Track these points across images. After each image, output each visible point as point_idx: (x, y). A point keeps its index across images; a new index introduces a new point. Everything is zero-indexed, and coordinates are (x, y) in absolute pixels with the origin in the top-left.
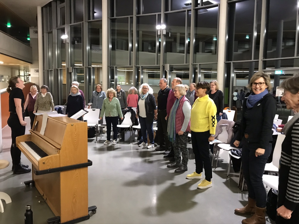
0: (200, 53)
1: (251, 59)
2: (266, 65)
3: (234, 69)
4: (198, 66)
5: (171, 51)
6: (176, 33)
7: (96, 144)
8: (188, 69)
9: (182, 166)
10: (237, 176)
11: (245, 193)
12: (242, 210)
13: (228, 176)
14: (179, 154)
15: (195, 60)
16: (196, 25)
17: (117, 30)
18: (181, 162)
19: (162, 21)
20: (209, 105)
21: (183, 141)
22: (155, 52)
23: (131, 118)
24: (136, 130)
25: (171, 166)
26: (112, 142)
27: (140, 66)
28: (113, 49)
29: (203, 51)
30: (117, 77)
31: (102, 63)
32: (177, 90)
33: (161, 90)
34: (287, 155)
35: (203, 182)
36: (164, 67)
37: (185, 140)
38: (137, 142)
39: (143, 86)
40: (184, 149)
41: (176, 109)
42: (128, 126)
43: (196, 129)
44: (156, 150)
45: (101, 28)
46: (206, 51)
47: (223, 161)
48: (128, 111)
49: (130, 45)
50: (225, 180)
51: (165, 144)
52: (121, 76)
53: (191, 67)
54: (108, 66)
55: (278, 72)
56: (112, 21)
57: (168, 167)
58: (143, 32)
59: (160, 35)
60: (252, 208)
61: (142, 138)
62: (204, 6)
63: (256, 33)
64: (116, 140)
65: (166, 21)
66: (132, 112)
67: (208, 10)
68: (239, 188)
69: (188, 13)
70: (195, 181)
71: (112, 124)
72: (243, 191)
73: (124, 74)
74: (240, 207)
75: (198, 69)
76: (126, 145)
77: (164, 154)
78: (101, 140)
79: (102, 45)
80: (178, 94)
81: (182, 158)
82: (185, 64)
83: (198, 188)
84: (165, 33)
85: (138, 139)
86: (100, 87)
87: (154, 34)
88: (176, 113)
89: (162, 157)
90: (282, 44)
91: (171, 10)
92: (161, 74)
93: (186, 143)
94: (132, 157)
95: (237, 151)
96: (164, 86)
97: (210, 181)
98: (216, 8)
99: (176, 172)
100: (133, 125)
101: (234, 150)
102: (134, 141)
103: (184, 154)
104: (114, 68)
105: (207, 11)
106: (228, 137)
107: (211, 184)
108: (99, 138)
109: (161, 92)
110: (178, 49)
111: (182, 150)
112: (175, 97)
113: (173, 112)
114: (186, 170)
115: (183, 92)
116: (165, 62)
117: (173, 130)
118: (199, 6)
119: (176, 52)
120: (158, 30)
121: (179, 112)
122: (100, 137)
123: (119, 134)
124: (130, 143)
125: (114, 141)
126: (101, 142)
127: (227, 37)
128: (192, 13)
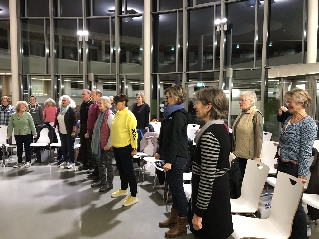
0: (127, 63)
1: (176, 72)
2: (189, 77)
3: (160, 81)
4: (125, 77)
5: (96, 60)
6: (101, 41)
7: (4, 169)
8: (114, 80)
9: (107, 184)
10: (163, 188)
11: (169, 205)
12: (166, 222)
13: (154, 190)
14: (104, 171)
15: (121, 71)
16: (121, 34)
17: (30, 32)
18: (106, 180)
19: (84, 27)
20: (129, 118)
21: (108, 157)
22: (77, 60)
23: (48, 135)
24: (56, 149)
25: (95, 186)
26: (25, 165)
27: (60, 75)
28: (26, 53)
29: (130, 62)
30: (31, 87)
31: (11, 70)
32: (101, 102)
33: (84, 102)
34: (197, 164)
35: (129, 198)
36: (87, 77)
37: (110, 156)
38: (57, 162)
39: (63, 98)
40: (109, 166)
41: (101, 123)
42: (45, 145)
43: (117, 144)
44: (80, 169)
45: (9, 29)
46: (133, 62)
47: (149, 175)
48: (45, 127)
49: (47, 51)
50: (151, 194)
51: (89, 162)
52: (38, 86)
53: (117, 78)
54: (19, 75)
55: (200, 84)
56: (23, 22)
57: (92, 186)
58: (63, 37)
59: (82, 42)
60: (175, 218)
61: (63, 158)
62: (129, 15)
63: (179, 46)
64: (30, 162)
65: (89, 27)
66: (50, 128)
67: (133, 18)
68: (164, 200)
69: (112, 20)
70: (121, 198)
71: (23, 143)
72: (168, 203)
73: (42, 83)
74: (164, 219)
75: (125, 80)
76: (43, 167)
77: (88, 173)
78: (10, 163)
79: (10, 49)
80: (102, 107)
81: (107, 176)
82: (111, 74)
83: (123, 206)
84: (87, 40)
85: (58, 159)
86: (6, 100)
87: (75, 40)
88: (101, 127)
89: (85, 176)
90: (203, 57)
91: (94, 16)
92: (84, 84)
93: (111, 159)
94: (50, 179)
95: (161, 163)
96: (87, 97)
97: (135, 196)
98: (141, 18)
99: (100, 191)
100: (51, 143)
101: (159, 162)
102: (53, 161)
103: (109, 171)
104: (28, 77)
105: (132, 20)
106: (154, 149)
107: (137, 199)
108: (7, 161)
109: (84, 104)
110: (104, 58)
111: (107, 166)
112: (100, 110)
113: (97, 127)
114: (112, 188)
115: (108, 104)
116: (89, 71)
117: (97, 145)
118: (124, 14)
119: (101, 61)
120: (79, 36)
121: (103, 126)
122: (9, 159)
123: (34, 154)
124: (48, 163)
125: (28, 163)
126: (10, 165)
127: (152, 48)
128: (116, 21)
